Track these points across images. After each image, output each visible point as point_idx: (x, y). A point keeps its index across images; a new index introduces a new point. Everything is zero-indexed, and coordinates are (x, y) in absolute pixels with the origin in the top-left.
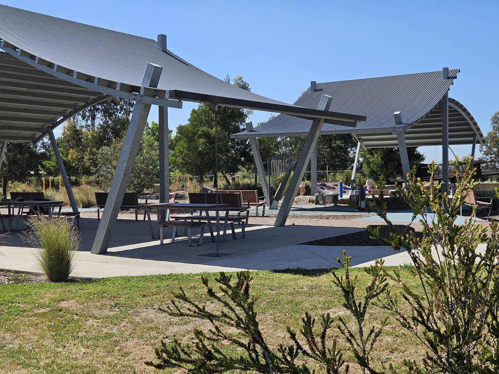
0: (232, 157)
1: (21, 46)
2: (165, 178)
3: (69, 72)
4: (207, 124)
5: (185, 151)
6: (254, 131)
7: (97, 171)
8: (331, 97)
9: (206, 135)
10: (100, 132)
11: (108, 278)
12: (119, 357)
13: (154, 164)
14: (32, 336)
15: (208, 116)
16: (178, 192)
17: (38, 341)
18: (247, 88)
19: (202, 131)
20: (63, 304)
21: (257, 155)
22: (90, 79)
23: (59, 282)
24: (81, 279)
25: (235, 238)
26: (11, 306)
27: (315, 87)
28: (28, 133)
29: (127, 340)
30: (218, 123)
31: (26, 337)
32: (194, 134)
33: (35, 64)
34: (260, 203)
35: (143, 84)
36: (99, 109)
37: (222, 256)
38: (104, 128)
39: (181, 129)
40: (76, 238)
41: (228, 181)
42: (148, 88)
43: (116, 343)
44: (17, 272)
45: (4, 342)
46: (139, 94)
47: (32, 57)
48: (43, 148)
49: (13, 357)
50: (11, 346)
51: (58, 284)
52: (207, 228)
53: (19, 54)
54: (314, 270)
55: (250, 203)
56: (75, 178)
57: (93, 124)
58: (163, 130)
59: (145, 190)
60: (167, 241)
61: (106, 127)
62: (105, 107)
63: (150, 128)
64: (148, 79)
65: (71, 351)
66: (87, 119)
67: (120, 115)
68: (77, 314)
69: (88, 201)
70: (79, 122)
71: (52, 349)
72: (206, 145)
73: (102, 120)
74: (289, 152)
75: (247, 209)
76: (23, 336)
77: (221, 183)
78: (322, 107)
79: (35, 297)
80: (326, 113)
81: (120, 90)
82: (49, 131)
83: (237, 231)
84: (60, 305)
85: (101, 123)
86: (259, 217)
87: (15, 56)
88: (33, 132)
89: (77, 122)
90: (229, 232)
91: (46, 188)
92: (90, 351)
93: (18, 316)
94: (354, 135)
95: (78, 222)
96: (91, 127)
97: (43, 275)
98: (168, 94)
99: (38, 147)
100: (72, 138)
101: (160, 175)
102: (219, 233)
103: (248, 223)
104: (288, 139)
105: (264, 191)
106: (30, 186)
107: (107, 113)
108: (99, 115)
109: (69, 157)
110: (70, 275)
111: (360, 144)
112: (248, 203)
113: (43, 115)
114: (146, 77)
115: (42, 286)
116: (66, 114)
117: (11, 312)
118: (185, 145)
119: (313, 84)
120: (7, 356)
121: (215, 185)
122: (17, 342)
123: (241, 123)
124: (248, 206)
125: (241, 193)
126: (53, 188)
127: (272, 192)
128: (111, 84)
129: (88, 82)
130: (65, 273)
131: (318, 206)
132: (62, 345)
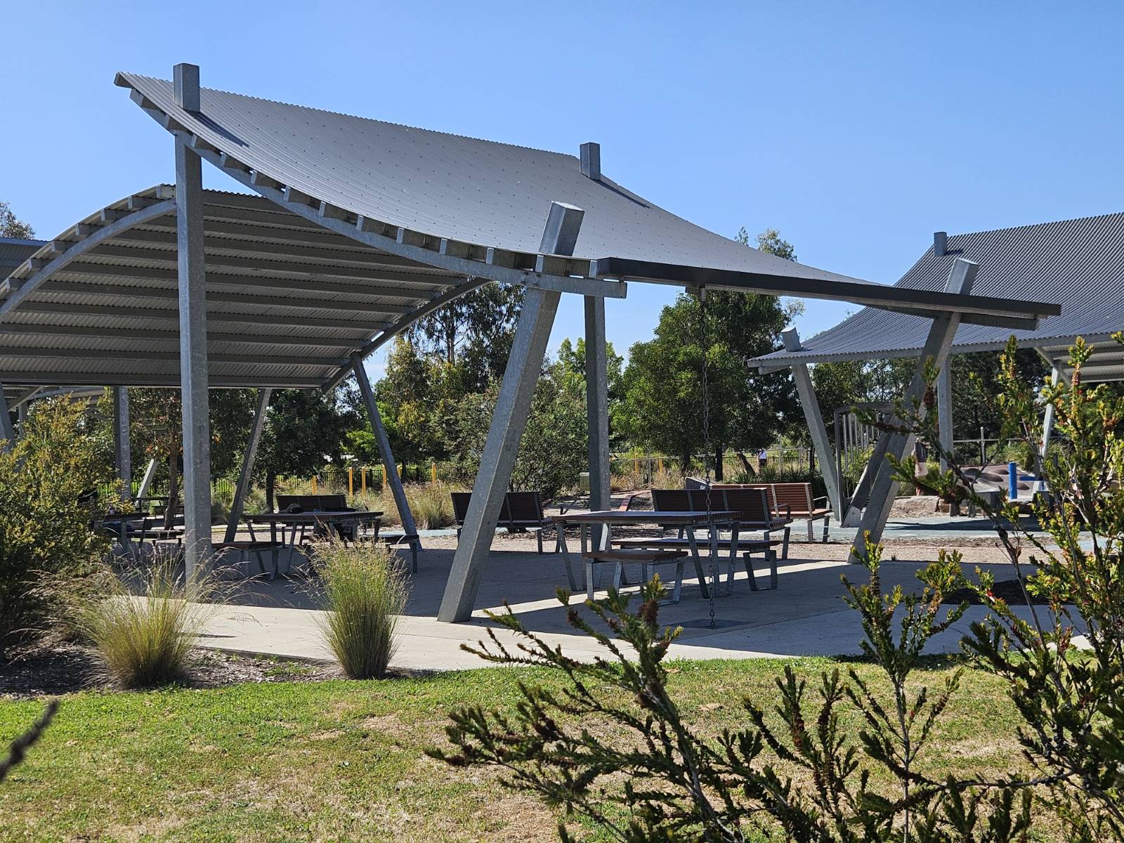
0: (755, 410)
1: (291, 180)
2: (601, 457)
3: (389, 231)
4: (697, 338)
5: (650, 400)
6: (802, 349)
7: (457, 446)
8: (972, 263)
9: (695, 364)
10: (466, 364)
11: (469, 671)
12: (480, 832)
13: (578, 430)
14: (303, 787)
15: (701, 321)
16: (636, 493)
17: (314, 797)
18: (789, 255)
19: (686, 354)
20: (370, 724)
21: (809, 403)
22: (430, 243)
23: (365, 679)
24: (412, 672)
25: (754, 588)
26: (265, 726)
27: (944, 246)
28: (312, 369)
29: (499, 799)
30: (722, 337)
31: (291, 788)
32: (668, 361)
33: (318, 217)
34: (817, 511)
35: (543, 250)
36: (462, 314)
37: (723, 627)
38: (474, 355)
39: (639, 352)
40: (402, 583)
41: (749, 467)
42: (553, 257)
43: (478, 803)
44: (282, 659)
45: (246, 797)
46: (534, 271)
47: (314, 203)
48: (348, 403)
49: (261, 827)
50: (258, 805)
51: (362, 682)
52: (690, 567)
53: (286, 198)
54: (933, 656)
55: (792, 513)
56: (416, 466)
57: (450, 348)
58: (595, 353)
59: (564, 488)
60: (601, 595)
61: (479, 352)
62: (475, 310)
63: (573, 354)
64: (554, 237)
65: (379, 818)
66: (438, 337)
67: (508, 326)
68: (397, 744)
69: (441, 514)
70: (420, 344)
71: (342, 812)
72: (695, 385)
73: (469, 338)
74: (891, 398)
75: (786, 526)
76: (285, 786)
77: (732, 470)
78: (953, 286)
79: (315, 709)
80: (963, 298)
81: (494, 263)
82: (353, 362)
83: (758, 573)
84: (364, 726)
85: (468, 344)
86: (817, 543)
87: (280, 203)
88: (323, 366)
89: (416, 344)
90: (741, 575)
91: (355, 490)
92: (419, 818)
93: (277, 746)
94: (1043, 355)
95: (415, 556)
96: (447, 354)
97: (333, 663)
98: (596, 267)
99: (338, 401)
100: (406, 379)
101: (591, 454)
102: (717, 579)
103: (789, 557)
104: (888, 368)
105: (827, 487)
106: (323, 486)
107: (481, 322)
108: (462, 328)
109: (402, 419)
110: (389, 665)
111: (1059, 376)
112: (786, 513)
113: (343, 329)
114: (548, 233)
115: (331, 687)
116: (390, 326)
117: (263, 738)
118: (649, 386)
119: (940, 237)
120: (250, 825)
121: (719, 476)
122: (272, 797)
123: (775, 334)
124: (788, 518)
125: (773, 489)
126: (370, 489)
127: (846, 486)
128: (473, 252)
129: (427, 250)
130: (379, 661)
131: (958, 519)
132: (363, 806)
